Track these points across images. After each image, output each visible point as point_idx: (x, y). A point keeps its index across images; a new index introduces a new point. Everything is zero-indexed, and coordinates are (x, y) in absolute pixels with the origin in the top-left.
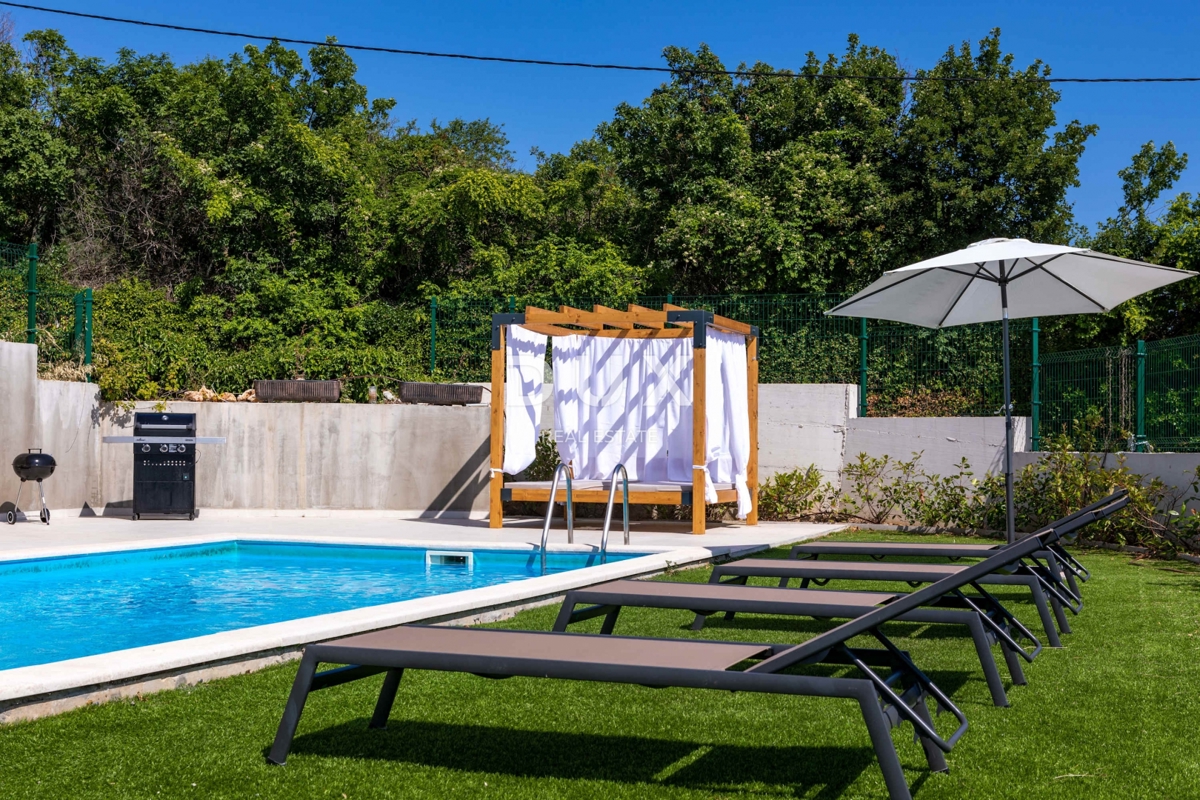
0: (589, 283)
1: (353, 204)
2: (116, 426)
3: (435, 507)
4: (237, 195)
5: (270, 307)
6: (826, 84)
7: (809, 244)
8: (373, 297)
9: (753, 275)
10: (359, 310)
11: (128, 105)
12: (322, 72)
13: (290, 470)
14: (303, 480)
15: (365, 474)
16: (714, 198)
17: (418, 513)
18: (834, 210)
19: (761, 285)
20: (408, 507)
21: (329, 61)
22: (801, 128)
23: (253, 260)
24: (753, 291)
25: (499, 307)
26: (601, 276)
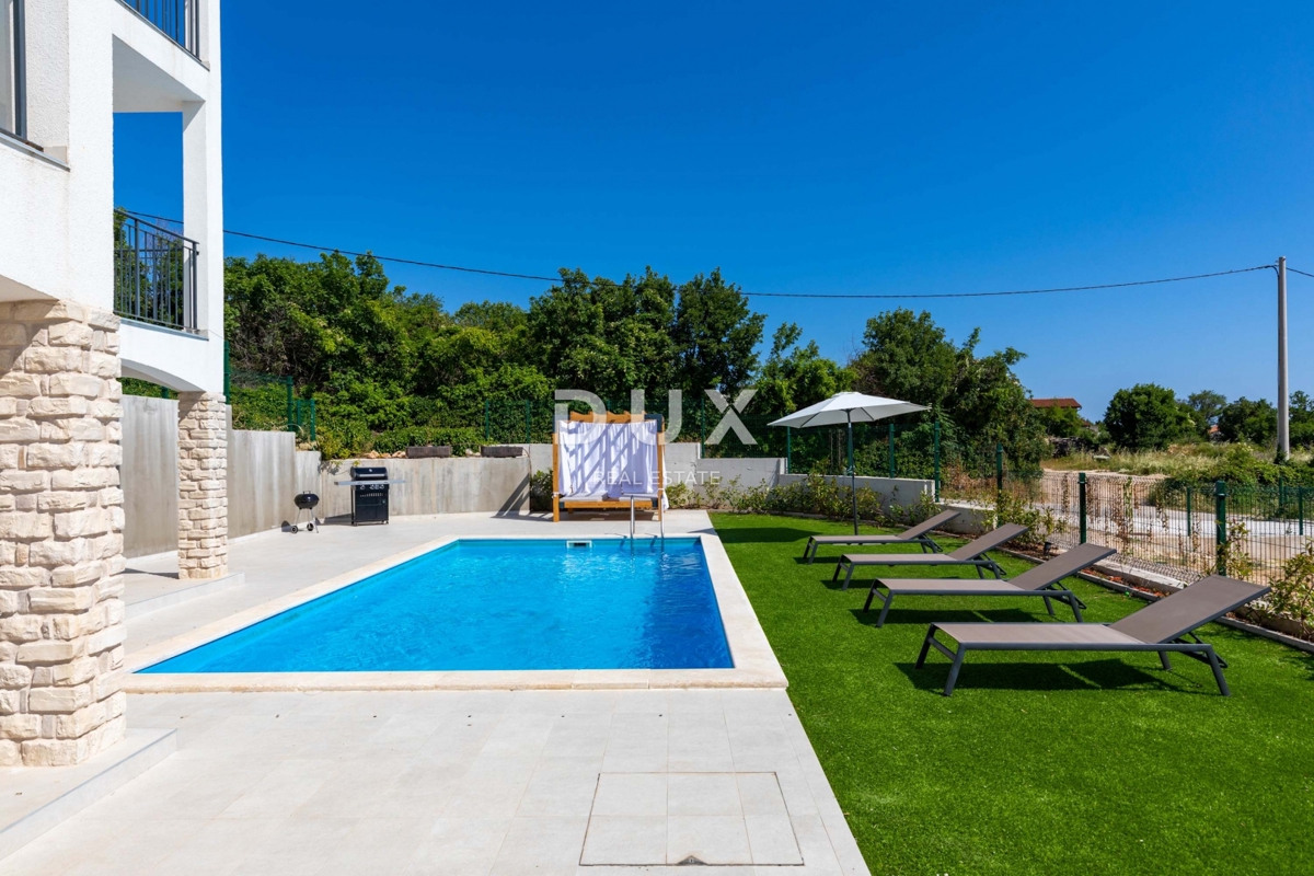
0: (528, 386)
1: (400, 344)
2: (330, 475)
3: (503, 509)
4: (340, 339)
5: (356, 399)
6: (639, 291)
7: (638, 369)
8: (411, 393)
9: (611, 384)
10: (405, 400)
11: (267, 285)
12: (363, 269)
13: (427, 494)
14: (434, 498)
15: (467, 494)
16: (588, 345)
17: (495, 513)
18: (650, 352)
19: (614, 388)
20: (488, 510)
21: (366, 264)
22: (628, 311)
23: (345, 373)
24: (610, 391)
25: (480, 399)
26: (533, 383)
